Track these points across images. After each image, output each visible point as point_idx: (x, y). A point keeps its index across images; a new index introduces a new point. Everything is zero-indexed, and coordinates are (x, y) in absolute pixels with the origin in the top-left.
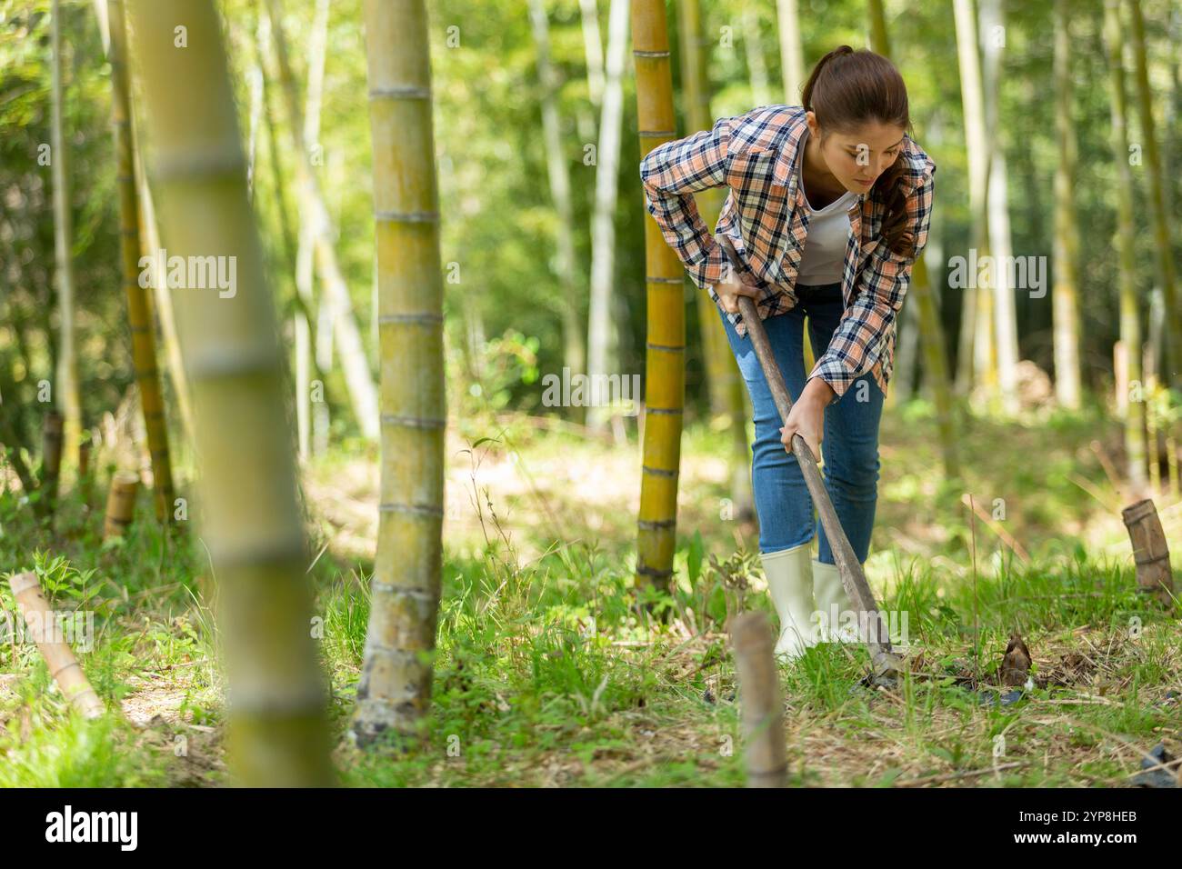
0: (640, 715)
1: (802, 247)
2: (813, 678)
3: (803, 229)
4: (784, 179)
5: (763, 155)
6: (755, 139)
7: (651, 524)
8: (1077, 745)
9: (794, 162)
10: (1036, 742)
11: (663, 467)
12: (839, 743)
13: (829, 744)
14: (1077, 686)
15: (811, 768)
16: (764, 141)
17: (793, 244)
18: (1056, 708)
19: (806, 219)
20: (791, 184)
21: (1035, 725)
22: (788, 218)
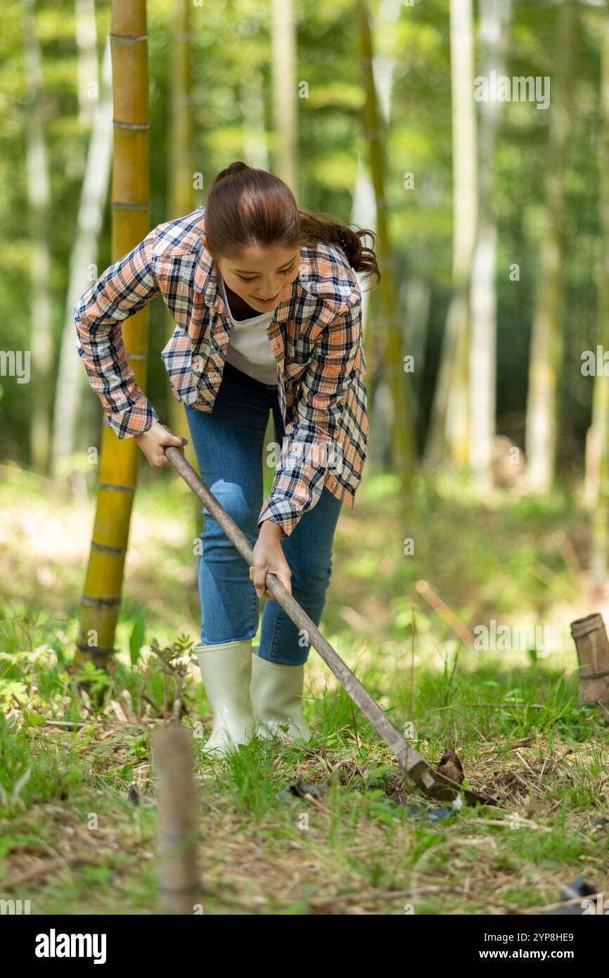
0: (60, 810)
1: (225, 352)
2: (239, 782)
3: (224, 334)
4: (201, 285)
5: (185, 258)
6: (179, 242)
7: (95, 601)
8: (499, 869)
9: (211, 270)
10: (459, 863)
11: (112, 544)
12: (260, 852)
13: (250, 851)
14: (508, 803)
15: (227, 879)
16: (187, 244)
17: (216, 348)
18: (483, 828)
19: (227, 324)
20: (208, 291)
21: (459, 846)
22: (211, 323)
